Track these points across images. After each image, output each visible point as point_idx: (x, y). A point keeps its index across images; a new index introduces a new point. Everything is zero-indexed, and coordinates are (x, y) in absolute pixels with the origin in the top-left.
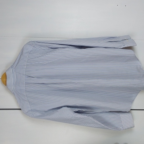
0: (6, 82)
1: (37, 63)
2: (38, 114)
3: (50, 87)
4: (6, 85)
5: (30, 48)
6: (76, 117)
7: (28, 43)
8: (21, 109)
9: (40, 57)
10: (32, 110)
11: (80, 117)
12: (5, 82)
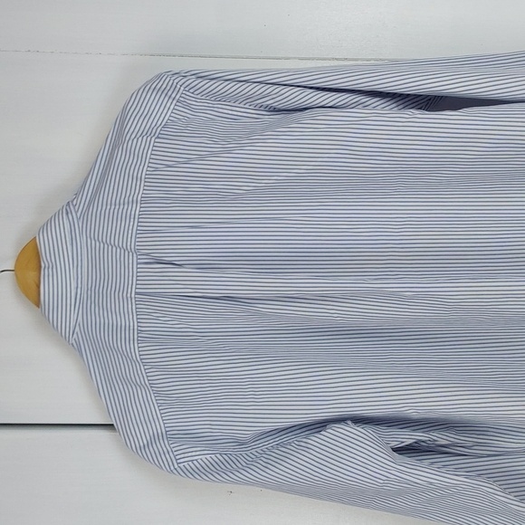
0: (39, 287)
1: (196, 188)
2: (204, 457)
3: (264, 314)
4: (38, 303)
5: (162, 110)
6: (408, 482)
7: (152, 81)
8: (113, 425)
9: (214, 154)
10: (169, 436)
11: (431, 483)
12: (34, 287)
